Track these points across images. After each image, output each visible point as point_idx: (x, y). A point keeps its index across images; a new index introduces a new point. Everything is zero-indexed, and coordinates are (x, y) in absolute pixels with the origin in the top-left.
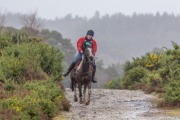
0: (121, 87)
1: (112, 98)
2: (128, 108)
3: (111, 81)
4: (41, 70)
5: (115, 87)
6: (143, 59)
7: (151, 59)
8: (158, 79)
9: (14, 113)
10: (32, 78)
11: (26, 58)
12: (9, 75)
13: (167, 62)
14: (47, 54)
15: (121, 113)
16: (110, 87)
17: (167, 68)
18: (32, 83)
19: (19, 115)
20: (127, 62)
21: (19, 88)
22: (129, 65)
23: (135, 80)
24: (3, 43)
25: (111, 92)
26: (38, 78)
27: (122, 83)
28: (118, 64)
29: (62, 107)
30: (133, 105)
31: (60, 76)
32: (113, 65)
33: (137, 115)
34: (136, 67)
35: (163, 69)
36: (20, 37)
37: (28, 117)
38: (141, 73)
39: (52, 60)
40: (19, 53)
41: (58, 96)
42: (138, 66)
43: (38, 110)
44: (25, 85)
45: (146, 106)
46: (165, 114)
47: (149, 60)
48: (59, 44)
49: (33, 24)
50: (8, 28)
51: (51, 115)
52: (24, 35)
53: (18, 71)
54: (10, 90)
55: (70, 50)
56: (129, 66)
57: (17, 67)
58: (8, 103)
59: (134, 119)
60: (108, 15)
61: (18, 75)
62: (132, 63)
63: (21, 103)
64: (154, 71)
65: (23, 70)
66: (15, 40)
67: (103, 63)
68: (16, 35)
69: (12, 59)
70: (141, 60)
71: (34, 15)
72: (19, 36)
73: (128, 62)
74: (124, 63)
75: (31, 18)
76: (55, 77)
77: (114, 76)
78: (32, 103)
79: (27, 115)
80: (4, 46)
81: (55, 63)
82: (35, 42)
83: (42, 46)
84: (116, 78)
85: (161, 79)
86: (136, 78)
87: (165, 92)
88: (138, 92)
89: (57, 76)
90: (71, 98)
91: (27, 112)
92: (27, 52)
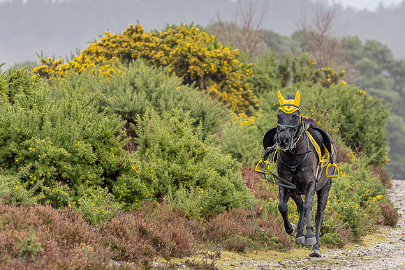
14: (354, 110)
24: (259, 81)
29: (381, 219)
31: (381, 155)
36: (296, 66)
39: (364, 122)
41: (374, 195)
66: (285, 73)
68: (287, 62)
72: (294, 64)
76: (369, 158)
80: (261, 87)
81: (370, 128)
89: (374, 155)
92: (312, 103)
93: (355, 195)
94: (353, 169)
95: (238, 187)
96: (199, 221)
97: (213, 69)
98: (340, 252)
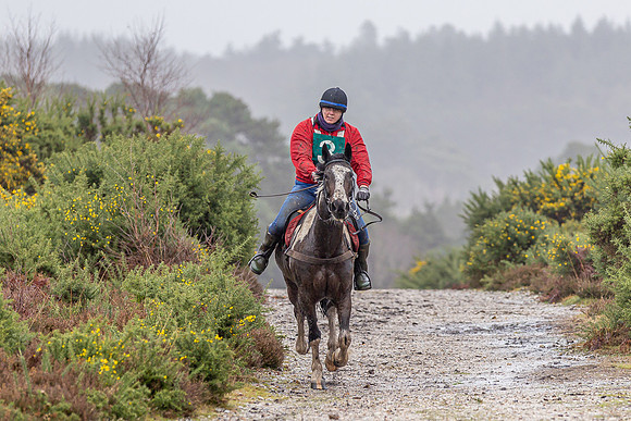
0: (456, 280)
1: (427, 321)
2: (484, 353)
3: (424, 262)
4: (181, 230)
5: (438, 281)
6: (529, 182)
7: (557, 183)
8: (586, 252)
9: (92, 379)
10: (149, 258)
11: (128, 188)
12: (71, 251)
13: (616, 190)
14: (200, 176)
15: (460, 369)
16: (421, 282)
17: (614, 213)
18: (152, 277)
19: (110, 386)
20: (475, 197)
21: (107, 292)
22: (486, 205)
23: (505, 258)
24: (48, 140)
25: (423, 299)
26: (172, 256)
27: (462, 268)
28: (447, 201)
29: (256, 356)
30: (503, 343)
31: (247, 248)
32: (429, 207)
33: (515, 375)
34: (508, 210)
35: (602, 217)
36: (105, 116)
37: (141, 394)
38: (525, 230)
39: (218, 194)
40: (101, 172)
41: (241, 317)
42: (514, 208)
43: (173, 367)
44: (126, 283)
45: (546, 345)
46: (611, 370)
47: (553, 187)
48: (241, 137)
49: (147, 71)
50: (62, 88)
51: (218, 383)
52: (120, 110)
53: (100, 235)
54: (75, 301)
55: (277, 159)
56: (482, 207)
57: (97, 221)
58: (70, 346)
59: (505, 389)
60: (405, 35)
61: (102, 248)
62: (495, 200)
63: (113, 345)
64: (570, 223)
65: (118, 232)
66: (90, 127)
67: (392, 199)
68: (91, 109)
69: (80, 193)
70: (526, 188)
71: (152, 41)
72: (102, 112)
73: (478, 195)
74: (466, 198)
75: (142, 51)
76: (230, 252)
77: (433, 245)
78: (154, 345)
79: (136, 387)
80: (50, 150)
81: (227, 204)
82: (156, 132)
83: (182, 147)
84: (439, 253)
85: (594, 249)
86: (509, 250)
87: (610, 294)
88: (519, 297)
89: (237, 250)
90: (287, 325)
91: (135, 377)
92: (130, 166)
93: (209, 318)
94: (204, 272)
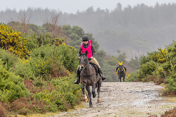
1: (126, 90)
9: (45, 103)
10: (57, 75)
11: (51, 58)
12: (37, 74)
14: (69, 55)
36: (44, 38)
39: (73, 59)
41: (79, 89)
61: (45, 73)
66: (40, 41)
68: (41, 36)
92: (52, 53)
93: (71, 89)
94: (70, 79)
95: (23, 89)
96: (8, 103)
97: (11, 41)
98: (66, 113)
